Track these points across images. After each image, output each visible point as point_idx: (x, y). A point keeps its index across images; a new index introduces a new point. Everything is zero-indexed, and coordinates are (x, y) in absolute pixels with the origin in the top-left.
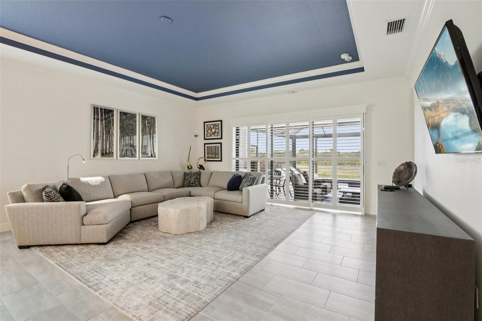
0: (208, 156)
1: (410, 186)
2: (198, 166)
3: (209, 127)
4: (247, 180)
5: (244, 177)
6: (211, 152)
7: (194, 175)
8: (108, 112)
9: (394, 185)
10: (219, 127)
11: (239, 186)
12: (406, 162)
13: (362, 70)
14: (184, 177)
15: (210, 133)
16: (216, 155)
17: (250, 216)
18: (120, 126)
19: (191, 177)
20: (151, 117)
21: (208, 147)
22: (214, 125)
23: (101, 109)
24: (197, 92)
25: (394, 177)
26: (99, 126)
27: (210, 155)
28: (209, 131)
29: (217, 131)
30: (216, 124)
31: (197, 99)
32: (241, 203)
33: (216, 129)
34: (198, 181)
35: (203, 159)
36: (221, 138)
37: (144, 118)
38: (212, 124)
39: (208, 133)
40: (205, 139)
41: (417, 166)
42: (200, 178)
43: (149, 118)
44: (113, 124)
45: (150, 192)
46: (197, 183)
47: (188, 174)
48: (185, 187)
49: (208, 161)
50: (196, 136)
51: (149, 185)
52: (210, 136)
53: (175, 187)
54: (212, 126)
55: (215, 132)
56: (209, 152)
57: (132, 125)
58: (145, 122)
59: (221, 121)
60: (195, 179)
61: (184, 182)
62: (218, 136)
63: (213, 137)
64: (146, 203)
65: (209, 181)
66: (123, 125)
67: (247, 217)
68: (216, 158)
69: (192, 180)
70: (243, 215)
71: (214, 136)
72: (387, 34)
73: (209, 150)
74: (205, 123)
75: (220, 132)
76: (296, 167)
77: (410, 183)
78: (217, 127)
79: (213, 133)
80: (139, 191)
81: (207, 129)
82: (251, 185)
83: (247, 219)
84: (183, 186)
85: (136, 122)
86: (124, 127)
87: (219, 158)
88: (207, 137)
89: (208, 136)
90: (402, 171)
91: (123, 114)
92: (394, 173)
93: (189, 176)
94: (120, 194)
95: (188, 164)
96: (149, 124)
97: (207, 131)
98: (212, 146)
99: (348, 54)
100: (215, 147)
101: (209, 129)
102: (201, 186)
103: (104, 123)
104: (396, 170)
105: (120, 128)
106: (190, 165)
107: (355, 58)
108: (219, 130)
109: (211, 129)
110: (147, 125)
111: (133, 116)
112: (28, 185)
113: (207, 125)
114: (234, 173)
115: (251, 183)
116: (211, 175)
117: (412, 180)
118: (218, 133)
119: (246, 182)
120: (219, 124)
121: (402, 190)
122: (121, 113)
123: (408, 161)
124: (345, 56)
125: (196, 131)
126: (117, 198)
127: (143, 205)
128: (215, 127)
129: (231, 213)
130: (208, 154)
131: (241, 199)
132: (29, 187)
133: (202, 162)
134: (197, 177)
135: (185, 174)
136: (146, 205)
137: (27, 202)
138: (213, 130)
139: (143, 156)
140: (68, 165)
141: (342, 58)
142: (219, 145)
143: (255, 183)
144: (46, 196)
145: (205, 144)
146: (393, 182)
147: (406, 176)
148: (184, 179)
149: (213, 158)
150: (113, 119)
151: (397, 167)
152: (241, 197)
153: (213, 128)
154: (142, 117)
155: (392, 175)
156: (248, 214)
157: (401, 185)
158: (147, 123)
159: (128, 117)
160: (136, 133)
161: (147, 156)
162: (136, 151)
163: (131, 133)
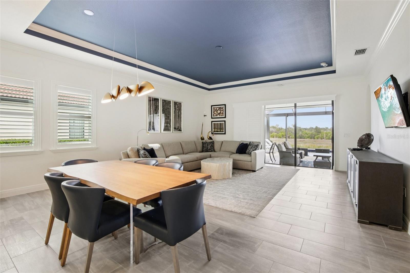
0: (215, 130)
1: (369, 148)
2: (208, 137)
3: (215, 109)
4: (252, 147)
5: (249, 145)
6: (217, 128)
7: (210, 144)
8: (156, 100)
9: (359, 148)
10: (223, 109)
11: (246, 151)
12: (366, 134)
13: (334, 72)
14: (203, 145)
15: (216, 114)
16: (221, 130)
17: (256, 171)
18: (162, 110)
19: (208, 145)
20: (179, 103)
21: (214, 124)
22: (219, 108)
23: (152, 98)
24: (210, 84)
25: (358, 143)
26: (152, 110)
27: (216, 129)
28: (215, 112)
29: (222, 112)
30: (221, 107)
31: (209, 90)
32: (250, 162)
33: (221, 111)
34: (213, 148)
35: (211, 132)
36: (225, 117)
37: (175, 103)
38: (217, 107)
39: (214, 113)
40: (212, 118)
41: (374, 136)
42: (214, 146)
43: (178, 104)
44: (159, 108)
45: (185, 154)
46: (212, 149)
47: (205, 143)
48: (204, 152)
49: (215, 134)
50: (205, 116)
51: (183, 150)
52: (216, 116)
53: (198, 151)
54: (218, 109)
55: (220, 113)
56: (215, 128)
57: (169, 109)
58: (176, 107)
59: (225, 105)
60: (211, 146)
61: (203, 149)
62: (222, 116)
63: (218, 116)
64: (189, 161)
65: (221, 148)
66: (164, 109)
67: (255, 171)
68: (221, 132)
69: (209, 147)
70: (252, 170)
71: (220, 116)
72: (355, 55)
73: (215, 125)
74: (212, 106)
75: (224, 113)
76: (270, 140)
77: (369, 147)
78: (222, 109)
79: (219, 114)
80: (179, 153)
81: (214, 111)
82: (255, 150)
83: (254, 173)
84: (202, 151)
85: (171, 107)
86: (164, 110)
87: (223, 132)
88: (213, 116)
89: (215, 116)
90: (364, 139)
91: (164, 101)
92: (358, 140)
93: (206, 144)
94: (169, 155)
95: (202, 136)
96: (178, 108)
97: (214, 112)
98: (217, 123)
99: (326, 63)
100: (220, 124)
101: (215, 110)
102: (215, 151)
103: (154, 108)
104: (360, 139)
105: (162, 111)
106: (203, 137)
107: (330, 64)
108: (223, 112)
109: (217, 111)
110: (177, 109)
111: (169, 102)
112: (131, 148)
113: (213, 108)
114: (239, 142)
115: (256, 148)
116: (222, 144)
117: (370, 144)
118: (223, 113)
119: (251, 148)
120: (223, 107)
121: (364, 150)
122: (163, 100)
123: (368, 133)
124: (323, 64)
125: (205, 112)
126: (169, 158)
127: (186, 163)
128: (220, 109)
129: (242, 169)
130: (214, 128)
131: (250, 159)
132: (132, 149)
133: (210, 135)
134: (212, 145)
135: (203, 143)
136: (188, 162)
137: (131, 158)
138: (219, 112)
139: (175, 130)
140: (138, 136)
141: (321, 65)
142: (224, 122)
143: (257, 149)
144: (144, 154)
145: (212, 122)
146: (358, 146)
147: (366, 142)
148: (203, 147)
149: (219, 132)
150: (159, 105)
151: (360, 137)
152: (250, 158)
153: (219, 110)
154: (174, 103)
155: (357, 141)
156: (256, 169)
157: (364, 148)
158: (177, 107)
159: (167, 103)
160: (171, 115)
161: (177, 130)
162: (171, 127)
163: (168, 114)
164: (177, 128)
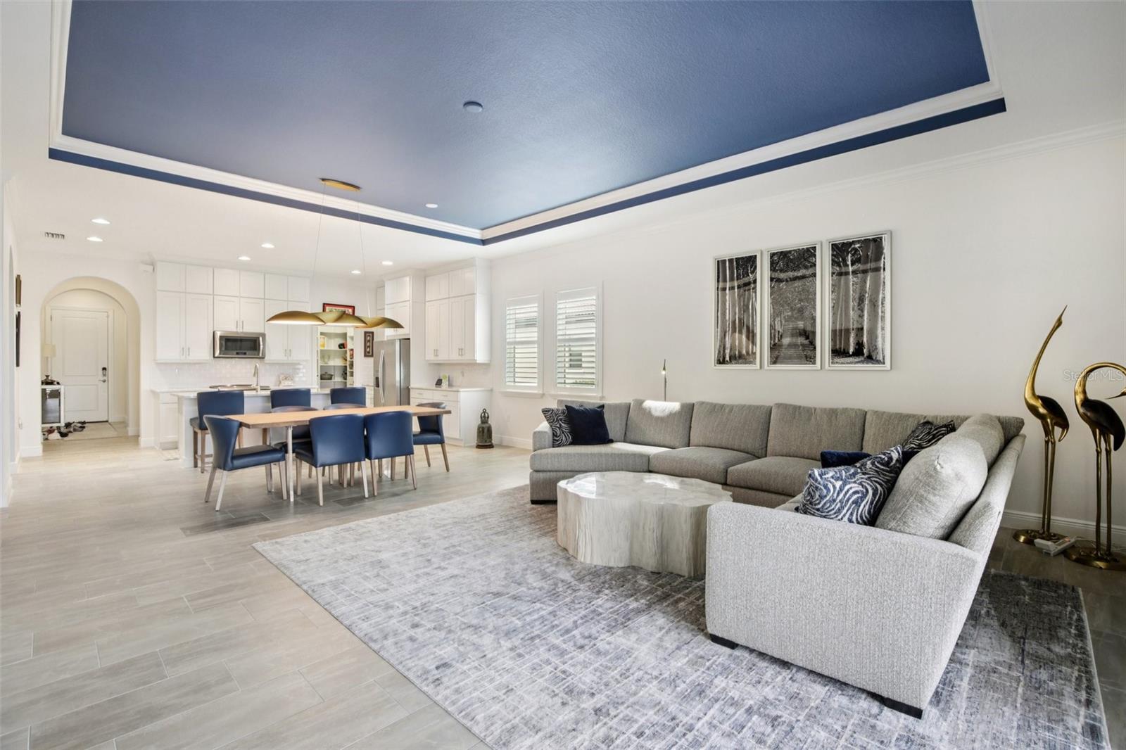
8: (745, 264)
18: (771, 289)
20: (866, 241)
23: (731, 261)
26: (727, 298)
37: (840, 249)
43: (856, 246)
44: (755, 288)
58: (844, 261)
85: (815, 269)
91: (779, 257)
96: (858, 264)
110: (851, 269)
111: (807, 255)
122: (772, 255)
139: (839, 359)
154: (833, 250)
158: (849, 263)
159: (792, 261)
160: (814, 300)
161: (851, 359)
162: (815, 348)
163: (801, 300)
164: (851, 350)
